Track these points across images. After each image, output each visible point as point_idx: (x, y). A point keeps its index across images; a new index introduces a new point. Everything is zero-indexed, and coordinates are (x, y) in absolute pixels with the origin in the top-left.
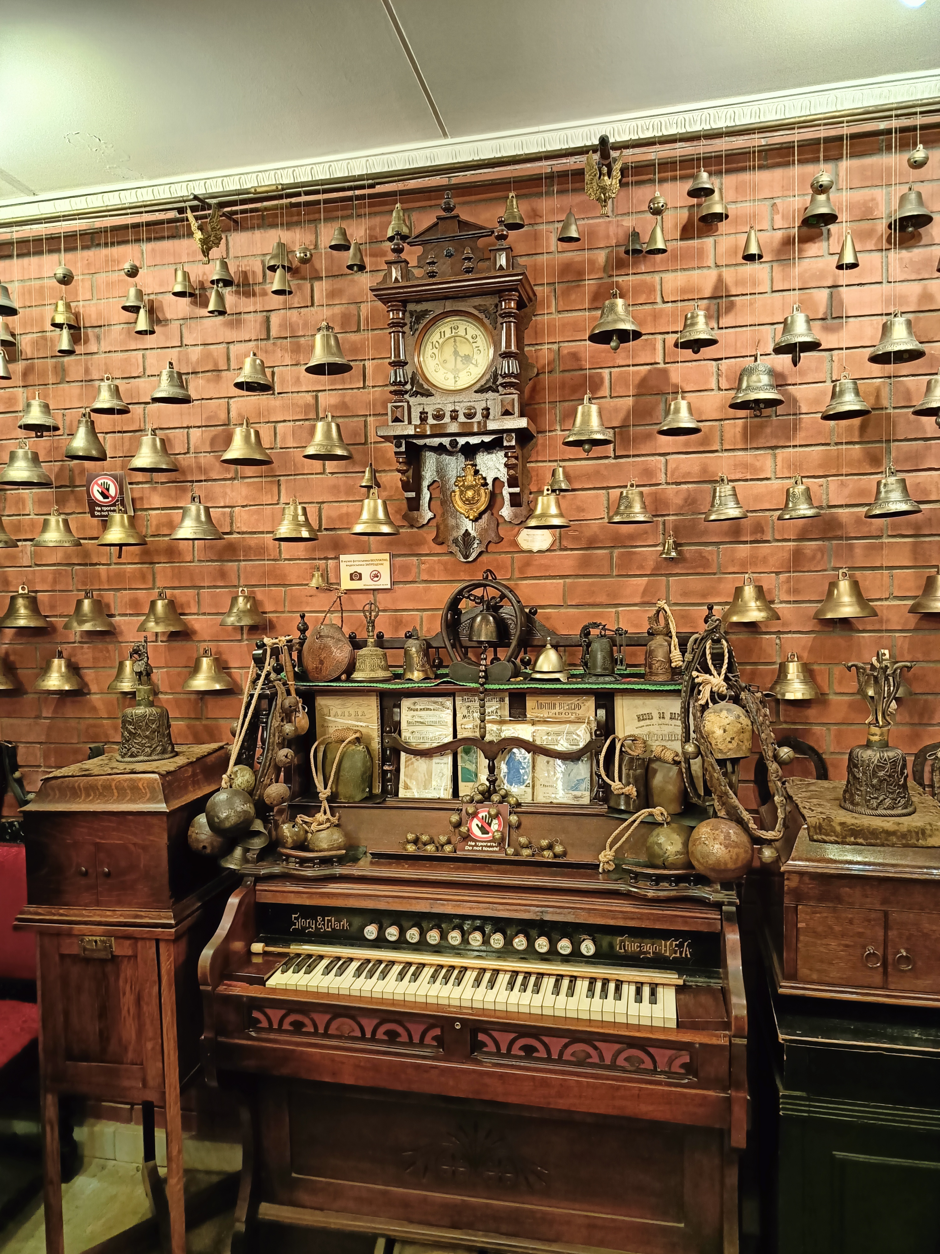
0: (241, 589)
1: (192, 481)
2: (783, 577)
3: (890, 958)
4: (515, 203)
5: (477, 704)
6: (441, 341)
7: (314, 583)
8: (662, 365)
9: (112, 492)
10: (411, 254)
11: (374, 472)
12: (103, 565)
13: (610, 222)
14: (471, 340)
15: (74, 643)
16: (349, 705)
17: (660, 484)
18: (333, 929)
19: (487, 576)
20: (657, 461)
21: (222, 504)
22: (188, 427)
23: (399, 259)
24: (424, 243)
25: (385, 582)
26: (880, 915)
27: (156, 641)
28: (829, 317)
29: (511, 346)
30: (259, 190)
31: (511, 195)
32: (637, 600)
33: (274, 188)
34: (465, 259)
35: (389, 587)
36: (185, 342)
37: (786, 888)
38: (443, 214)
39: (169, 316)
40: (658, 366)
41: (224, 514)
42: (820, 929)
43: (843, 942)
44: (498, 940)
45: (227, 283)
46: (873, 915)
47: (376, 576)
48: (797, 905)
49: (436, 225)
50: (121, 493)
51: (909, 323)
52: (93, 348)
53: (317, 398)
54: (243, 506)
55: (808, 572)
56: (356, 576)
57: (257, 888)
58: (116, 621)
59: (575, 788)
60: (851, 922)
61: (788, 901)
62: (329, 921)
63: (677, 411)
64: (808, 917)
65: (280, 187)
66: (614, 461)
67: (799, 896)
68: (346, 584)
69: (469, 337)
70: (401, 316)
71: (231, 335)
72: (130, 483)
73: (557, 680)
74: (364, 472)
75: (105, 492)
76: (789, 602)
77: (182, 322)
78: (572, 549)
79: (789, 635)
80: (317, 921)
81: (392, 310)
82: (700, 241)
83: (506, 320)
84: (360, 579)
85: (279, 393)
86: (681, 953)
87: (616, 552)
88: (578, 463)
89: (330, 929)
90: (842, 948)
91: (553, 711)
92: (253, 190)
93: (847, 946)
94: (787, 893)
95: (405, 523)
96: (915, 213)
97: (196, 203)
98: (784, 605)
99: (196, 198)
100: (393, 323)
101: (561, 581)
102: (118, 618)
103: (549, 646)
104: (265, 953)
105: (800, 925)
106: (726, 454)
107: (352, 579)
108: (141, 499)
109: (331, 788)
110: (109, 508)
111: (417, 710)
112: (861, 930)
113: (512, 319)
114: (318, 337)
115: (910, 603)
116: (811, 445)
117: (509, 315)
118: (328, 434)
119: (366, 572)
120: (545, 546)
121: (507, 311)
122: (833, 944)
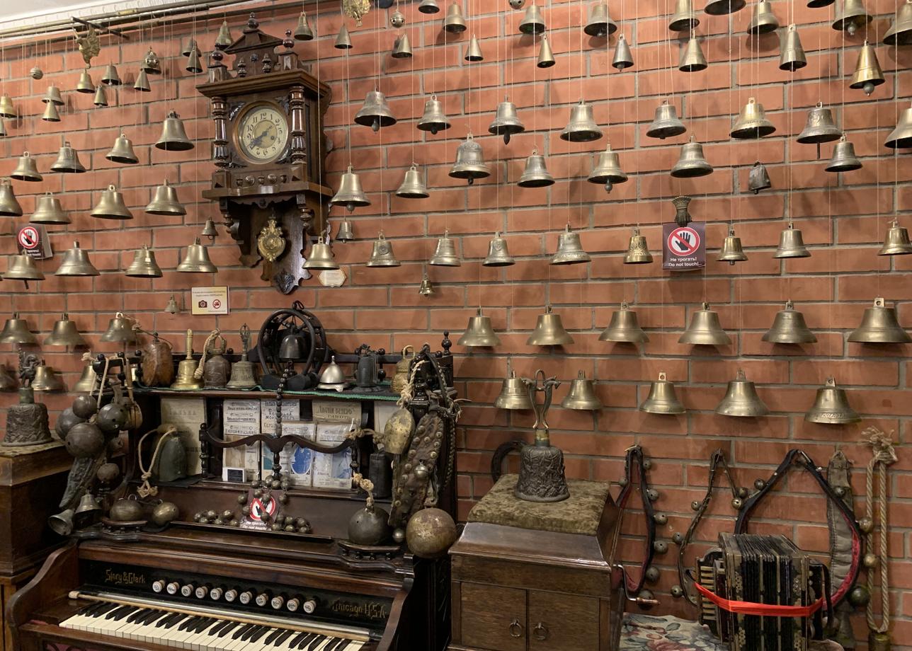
0: (118, 313)
1: (93, 231)
2: (513, 310)
3: (531, 630)
4: (304, 19)
5: (275, 407)
6: (254, 125)
7: (168, 309)
8: (423, 143)
9: (34, 239)
10: (229, 60)
11: (212, 224)
12: (33, 293)
13: (385, 33)
14: (275, 124)
15: (12, 352)
16: (184, 405)
17: (422, 236)
18: (134, 583)
19: (296, 306)
20: (422, 218)
21: (112, 249)
22: (91, 190)
23: (219, 64)
24: (237, 51)
25: (223, 309)
26: (523, 593)
27: (67, 352)
28: (546, 104)
29: (299, 127)
30: (122, 13)
31: (302, 13)
32: (408, 326)
33: (131, 12)
34: (265, 62)
35: (226, 313)
36: (91, 127)
37: (452, 567)
38: (249, 29)
39: (80, 107)
40: (420, 144)
41: (114, 255)
42: (477, 603)
43: (495, 615)
44: (245, 597)
45: (116, 82)
46: (518, 593)
47: (217, 304)
48: (461, 582)
49: (243, 38)
50: (40, 239)
51: (590, 110)
52: (30, 132)
53: (179, 167)
54: (127, 250)
55: (531, 306)
56: (203, 304)
57: (81, 547)
58: (40, 337)
59: (342, 476)
60: (501, 598)
61: (454, 579)
62: (132, 576)
63: (410, 180)
64: (469, 593)
65: (136, 11)
66: (389, 218)
67: (462, 575)
68: (196, 310)
69: (274, 121)
70: (222, 107)
71: (122, 121)
72: (49, 232)
73: (334, 390)
74: (205, 224)
75: (29, 239)
76: (519, 330)
77: (88, 111)
78: (360, 286)
79: (517, 357)
80: (123, 575)
81: (215, 103)
82: (450, 46)
83: (295, 107)
84: (206, 306)
85: (154, 164)
86: (379, 614)
87: (391, 288)
88: (364, 218)
89: (131, 583)
90: (495, 619)
91: (332, 415)
92: (117, 14)
93: (498, 618)
94: (454, 572)
95: (240, 263)
96: (601, 22)
97: (78, 24)
98: (514, 333)
99: (76, 20)
100: (215, 112)
101: (352, 310)
102: (41, 334)
103: (333, 363)
104: (79, 599)
105: (464, 599)
106: (470, 213)
107: (200, 306)
108: (59, 244)
109: (152, 471)
110: (32, 251)
111: (234, 409)
112: (508, 605)
113: (300, 107)
114: (166, 123)
115: (600, 333)
116: (533, 206)
117: (298, 103)
118: (164, 196)
119: (210, 300)
120: (339, 282)
121: (295, 100)
122: (488, 615)
